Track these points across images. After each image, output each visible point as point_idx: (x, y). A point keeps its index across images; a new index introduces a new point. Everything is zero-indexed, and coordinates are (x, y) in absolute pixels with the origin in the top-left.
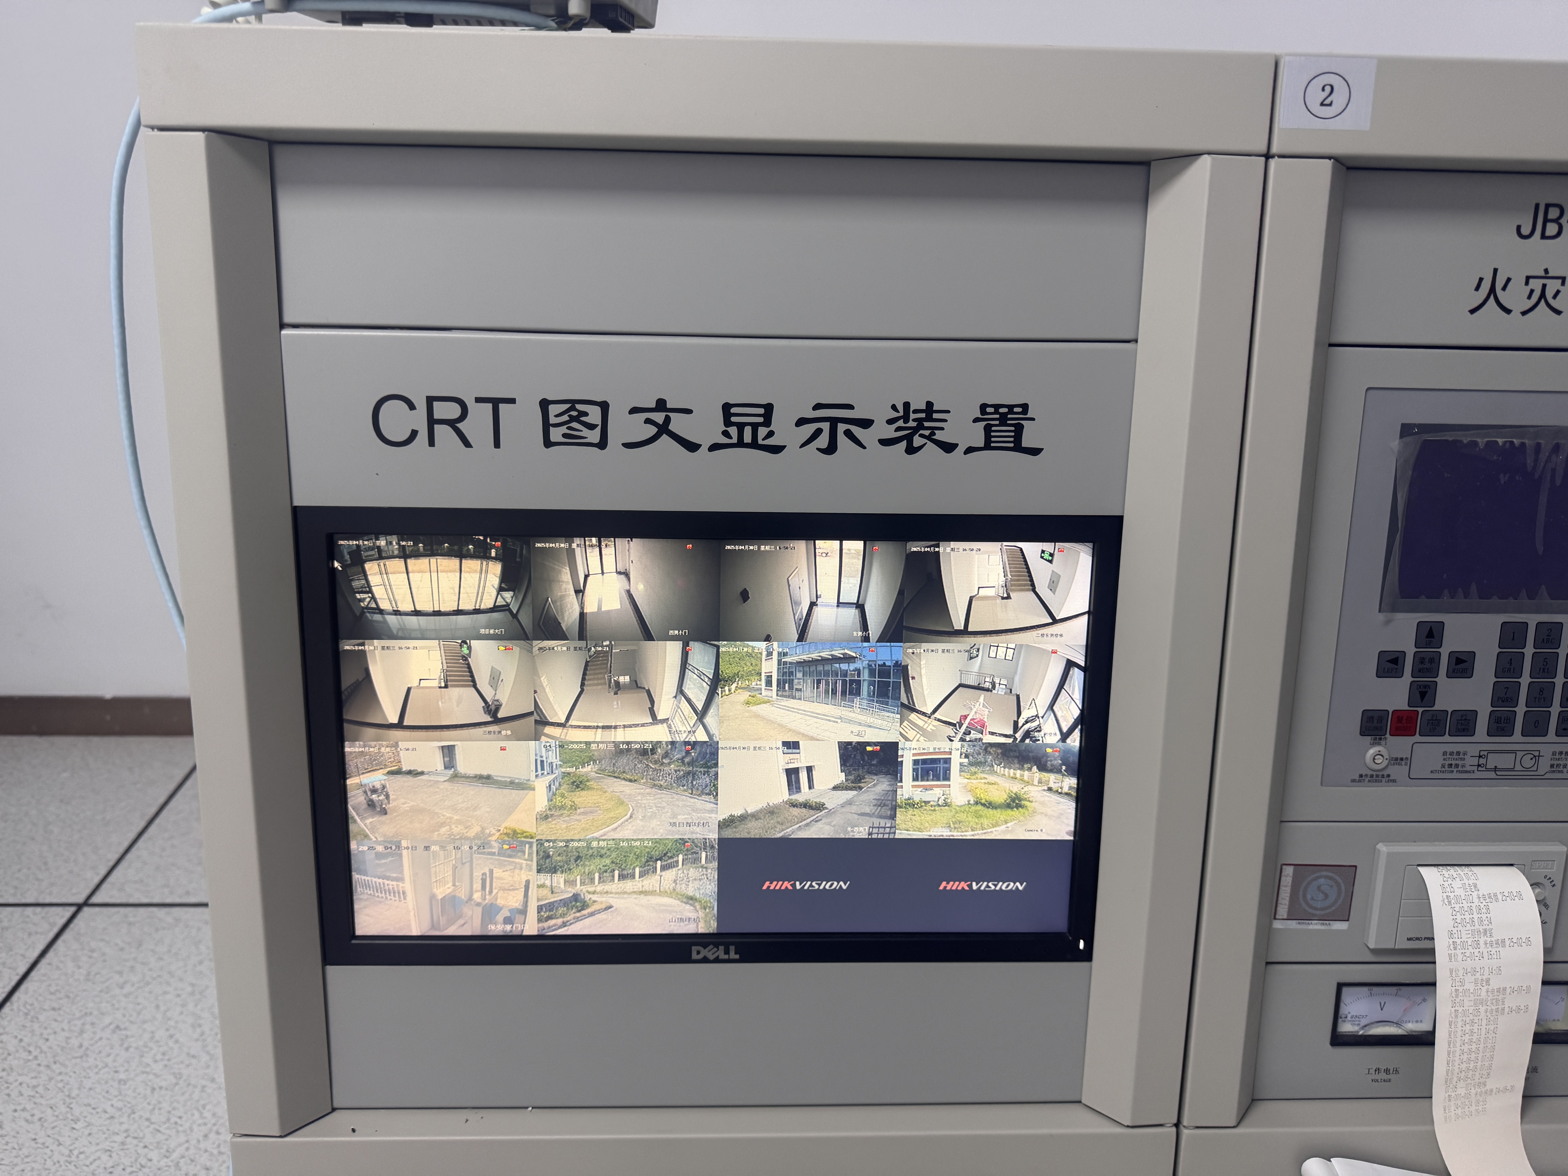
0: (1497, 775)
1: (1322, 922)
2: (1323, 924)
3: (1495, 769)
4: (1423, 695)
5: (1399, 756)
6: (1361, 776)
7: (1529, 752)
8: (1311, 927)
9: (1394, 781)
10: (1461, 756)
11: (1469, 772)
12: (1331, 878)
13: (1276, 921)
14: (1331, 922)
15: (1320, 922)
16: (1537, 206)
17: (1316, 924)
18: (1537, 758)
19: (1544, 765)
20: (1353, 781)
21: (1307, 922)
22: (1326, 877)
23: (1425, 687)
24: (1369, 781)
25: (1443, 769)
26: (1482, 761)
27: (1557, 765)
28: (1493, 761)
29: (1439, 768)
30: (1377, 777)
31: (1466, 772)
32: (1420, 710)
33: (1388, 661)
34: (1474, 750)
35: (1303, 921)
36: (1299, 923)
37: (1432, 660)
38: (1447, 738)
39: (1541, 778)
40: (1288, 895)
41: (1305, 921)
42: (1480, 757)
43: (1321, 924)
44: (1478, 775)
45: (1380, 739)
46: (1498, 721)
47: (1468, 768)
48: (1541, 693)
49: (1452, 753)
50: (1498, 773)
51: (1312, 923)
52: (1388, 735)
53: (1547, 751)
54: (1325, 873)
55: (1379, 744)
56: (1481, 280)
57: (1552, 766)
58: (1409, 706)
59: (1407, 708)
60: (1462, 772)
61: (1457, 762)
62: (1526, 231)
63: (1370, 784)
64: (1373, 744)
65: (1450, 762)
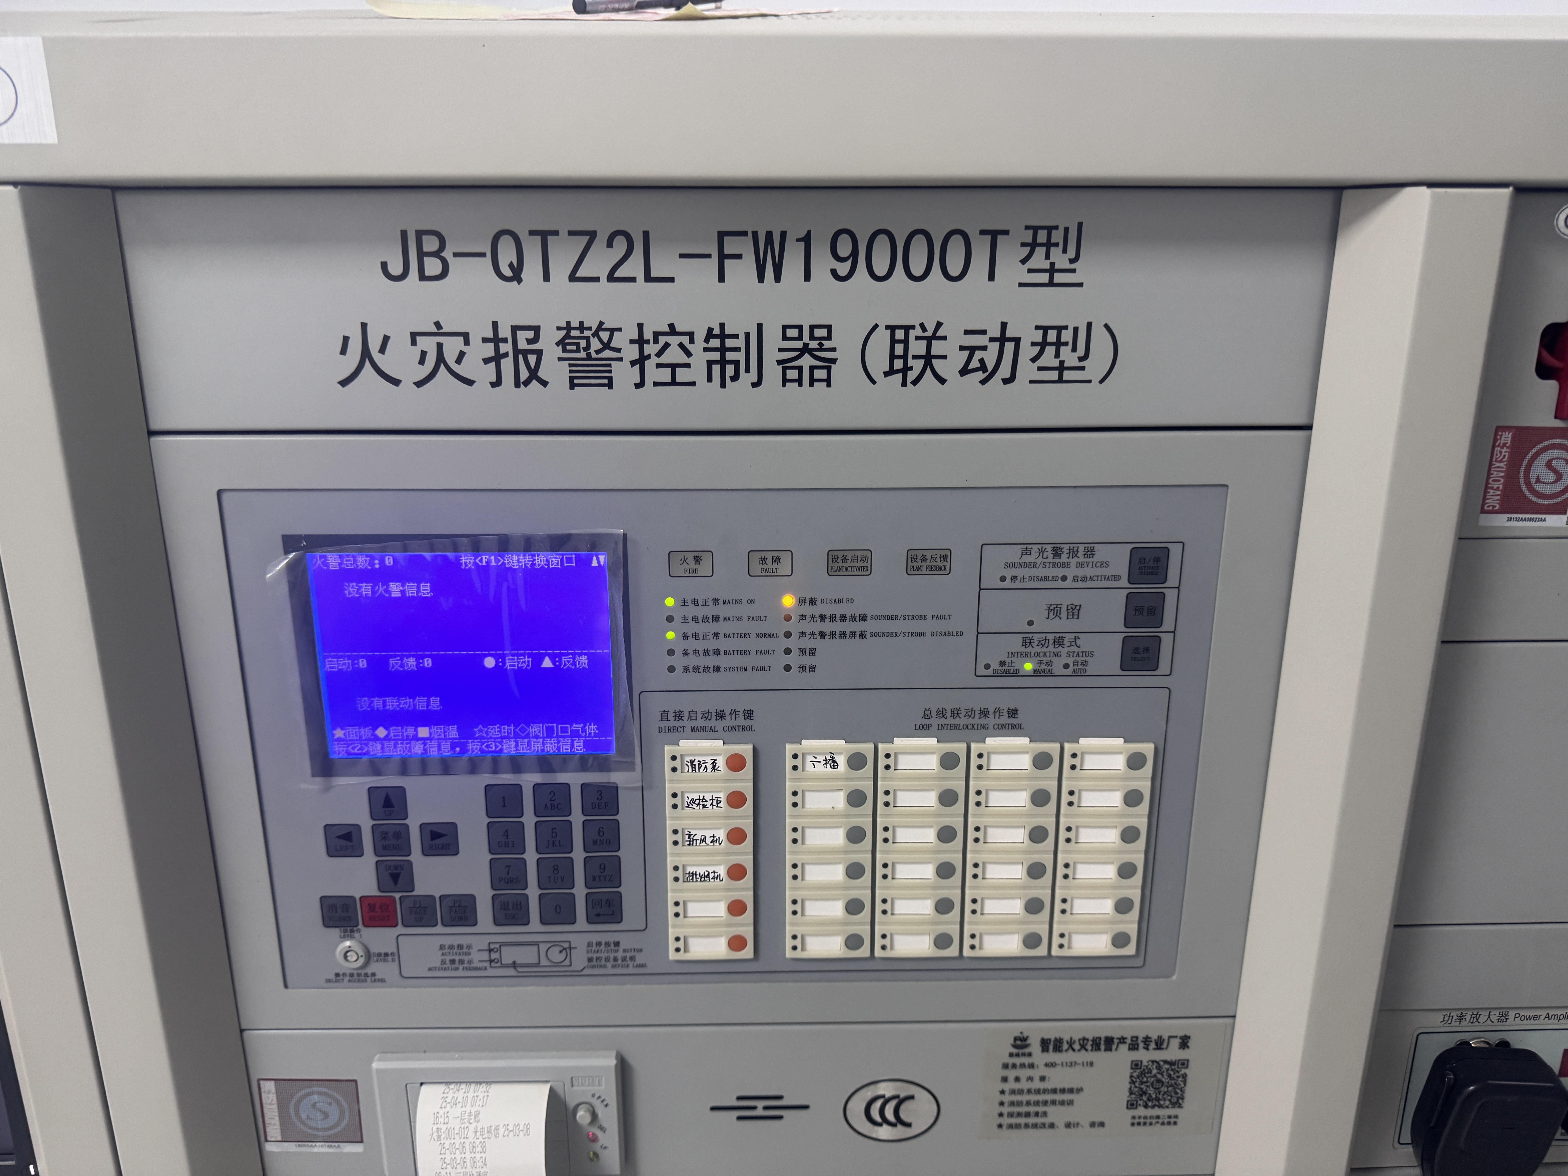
0: (519, 972)
1: (330, 1144)
2: (331, 1146)
3: (514, 965)
4: (395, 877)
5: (383, 951)
6: (337, 975)
7: (555, 944)
8: (315, 1150)
9: (382, 981)
10: (465, 950)
11: (480, 969)
12: (325, 1094)
13: (269, 1143)
14: (340, 1144)
15: (327, 1144)
16: (404, 234)
17: (322, 1146)
18: (568, 951)
19: (579, 959)
20: (329, 981)
21: (310, 1144)
22: (319, 1093)
23: (396, 868)
24: (350, 981)
25: (444, 966)
26: (494, 956)
27: (597, 959)
28: (509, 955)
29: (438, 964)
30: (359, 977)
31: (476, 969)
32: (397, 896)
33: (339, 837)
34: (482, 943)
35: (304, 1143)
36: (299, 1146)
37: (397, 835)
38: (439, 929)
39: (578, 974)
40: (277, 1114)
41: (306, 1143)
42: (490, 950)
43: (328, 1146)
44: (491, 972)
45: (352, 931)
46: (505, 906)
47: (476, 964)
48: (556, 872)
49: (451, 947)
50: (520, 970)
51: (316, 1145)
52: (360, 926)
53: (580, 942)
54: (316, 1089)
55: (351, 937)
56: (346, 339)
57: (590, 960)
58: (380, 890)
59: (378, 894)
60: (470, 969)
61: (461, 957)
62: (396, 269)
63: (351, 984)
64: (345, 937)
65: (452, 958)
